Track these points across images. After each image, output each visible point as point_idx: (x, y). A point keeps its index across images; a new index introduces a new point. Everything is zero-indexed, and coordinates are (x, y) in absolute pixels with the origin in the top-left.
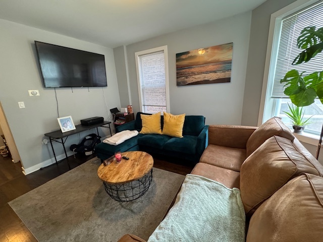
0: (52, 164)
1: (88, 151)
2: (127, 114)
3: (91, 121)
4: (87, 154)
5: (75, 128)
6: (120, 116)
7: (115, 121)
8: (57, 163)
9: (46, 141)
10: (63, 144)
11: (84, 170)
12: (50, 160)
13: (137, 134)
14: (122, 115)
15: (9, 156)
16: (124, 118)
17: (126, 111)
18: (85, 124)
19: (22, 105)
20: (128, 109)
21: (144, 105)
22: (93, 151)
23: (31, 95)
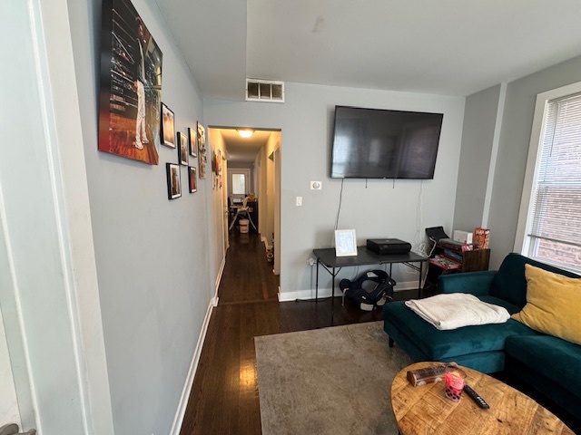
0: (310, 298)
1: (367, 302)
2: (469, 248)
3: (386, 247)
4: (364, 307)
5: (356, 254)
6: (450, 249)
7: (433, 257)
8: (316, 300)
9: (312, 262)
10: (334, 276)
11: (354, 341)
12: (309, 291)
13: (504, 320)
14: (456, 249)
15: (272, 263)
16: (458, 257)
17: (470, 241)
18: (373, 249)
19: (299, 201)
20: (476, 236)
21: (533, 236)
22: (375, 305)
23: (312, 188)
